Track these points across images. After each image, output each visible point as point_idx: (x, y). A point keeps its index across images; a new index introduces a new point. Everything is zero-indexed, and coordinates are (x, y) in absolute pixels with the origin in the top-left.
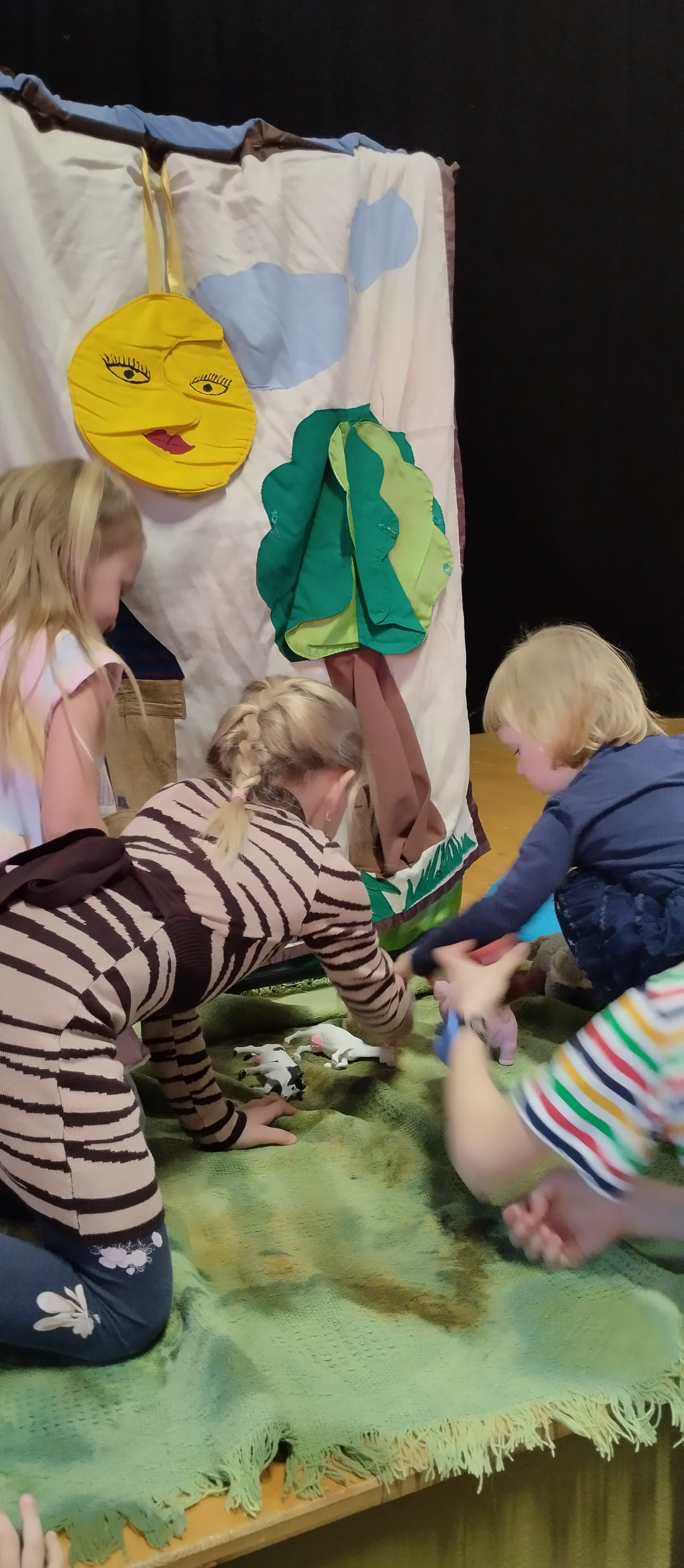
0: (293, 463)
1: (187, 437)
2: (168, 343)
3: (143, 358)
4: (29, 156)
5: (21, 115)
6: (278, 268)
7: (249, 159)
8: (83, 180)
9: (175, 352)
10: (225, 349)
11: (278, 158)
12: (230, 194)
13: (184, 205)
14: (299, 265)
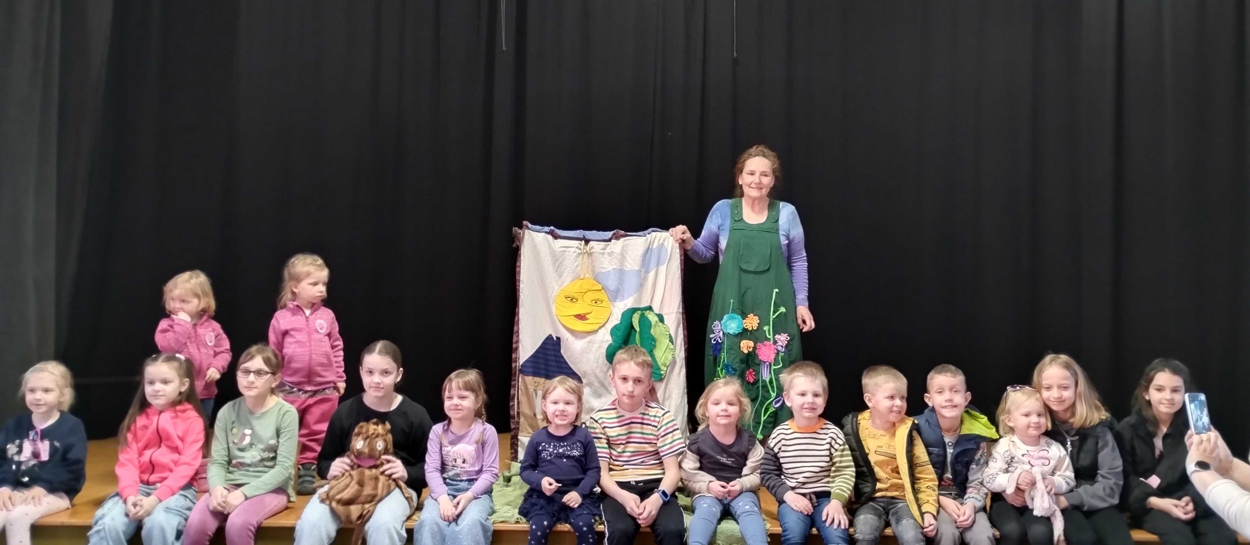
0: (621, 323)
1: (587, 316)
2: (584, 291)
3: (576, 295)
4: (550, 247)
5: (550, 237)
6: (620, 270)
7: (613, 241)
8: (565, 251)
9: (587, 293)
10: (603, 291)
11: (622, 239)
12: (608, 250)
13: (593, 255)
14: (627, 267)
